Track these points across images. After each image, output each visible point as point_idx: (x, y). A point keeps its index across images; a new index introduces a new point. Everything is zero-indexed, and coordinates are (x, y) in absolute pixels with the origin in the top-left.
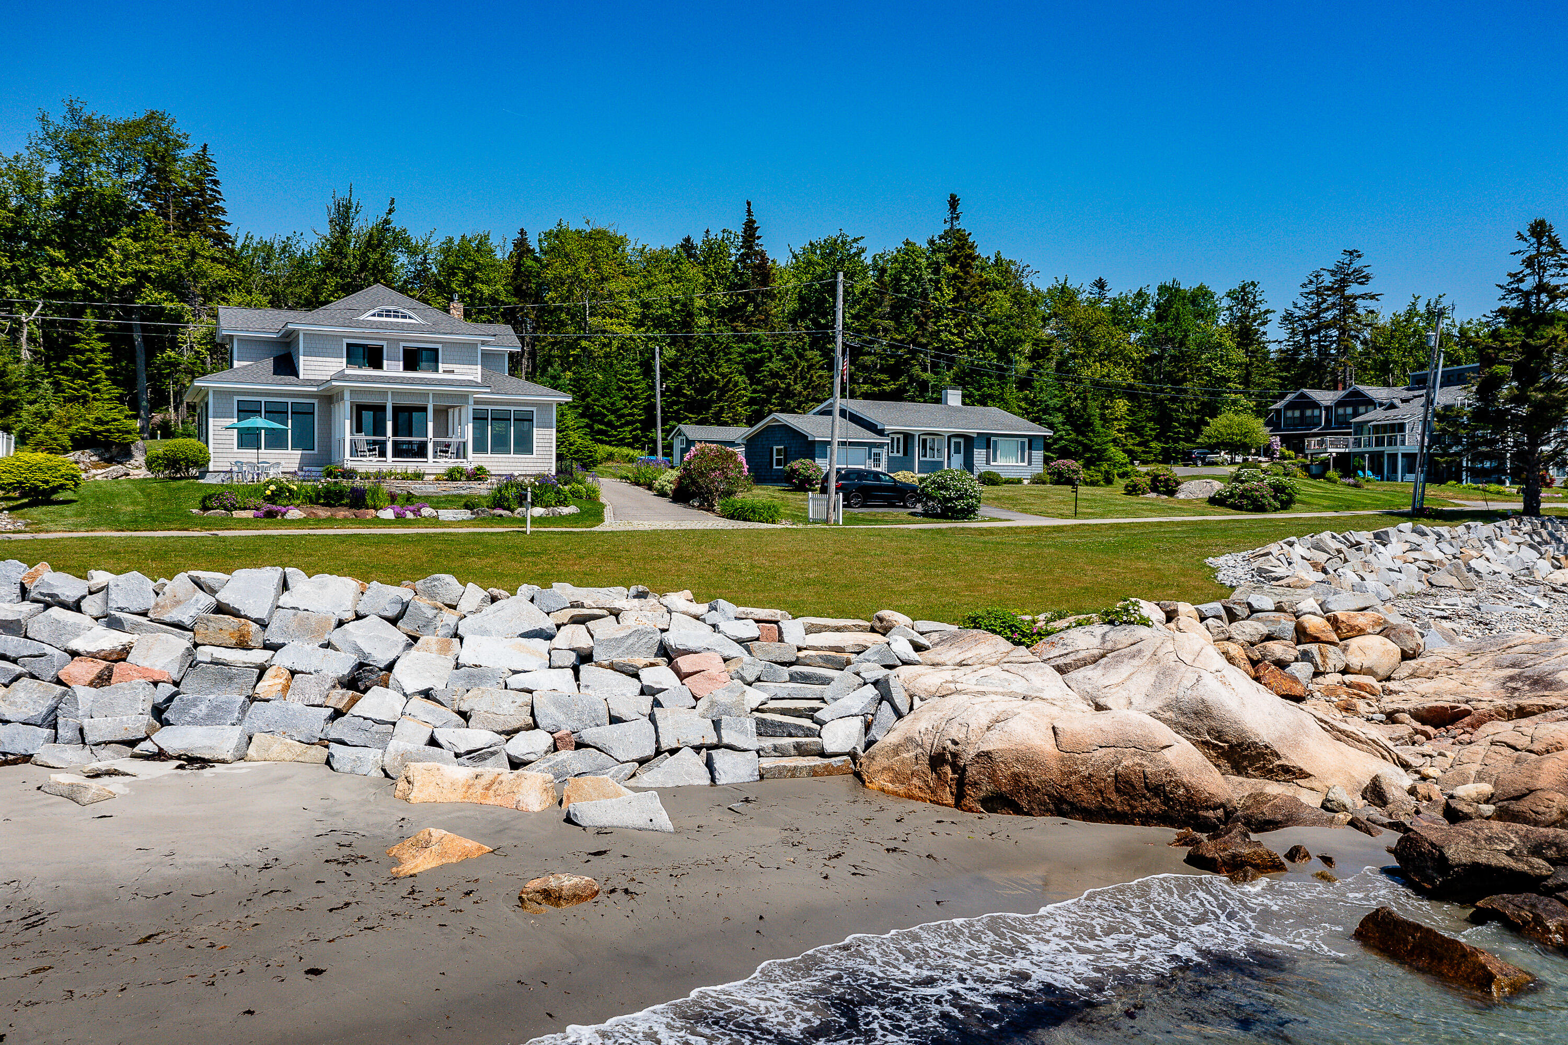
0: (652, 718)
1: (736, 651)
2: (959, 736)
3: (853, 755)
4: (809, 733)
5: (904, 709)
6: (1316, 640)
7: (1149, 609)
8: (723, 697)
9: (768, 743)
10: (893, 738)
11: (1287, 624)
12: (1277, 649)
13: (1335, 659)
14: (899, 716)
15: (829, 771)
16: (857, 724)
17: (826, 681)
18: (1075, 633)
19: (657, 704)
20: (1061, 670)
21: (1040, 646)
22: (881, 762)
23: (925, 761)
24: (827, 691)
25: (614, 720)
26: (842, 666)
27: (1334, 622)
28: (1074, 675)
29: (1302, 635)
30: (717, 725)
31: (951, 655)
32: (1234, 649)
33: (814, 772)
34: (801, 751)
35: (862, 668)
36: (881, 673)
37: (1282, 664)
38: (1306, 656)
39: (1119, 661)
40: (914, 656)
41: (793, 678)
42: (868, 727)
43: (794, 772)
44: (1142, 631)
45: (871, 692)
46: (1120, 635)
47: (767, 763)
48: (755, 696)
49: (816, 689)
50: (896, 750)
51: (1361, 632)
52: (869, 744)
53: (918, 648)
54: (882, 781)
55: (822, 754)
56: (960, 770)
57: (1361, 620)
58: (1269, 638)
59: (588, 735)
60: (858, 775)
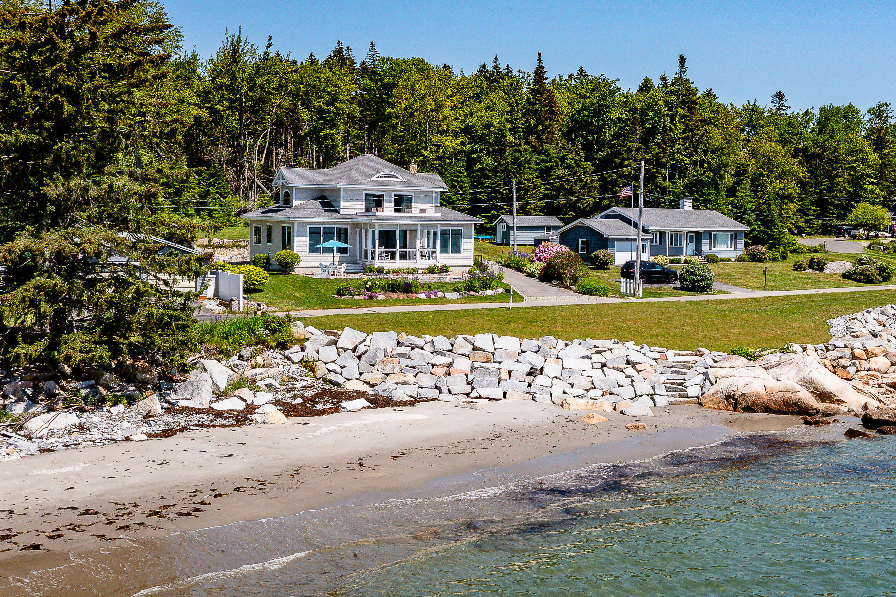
0: (632, 385)
1: (653, 363)
2: (735, 389)
3: (698, 397)
4: (682, 390)
5: (714, 382)
6: (858, 358)
7: (797, 347)
8: (654, 379)
9: (670, 394)
10: (712, 391)
11: (848, 352)
12: (843, 362)
13: (865, 365)
14: (712, 384)
15: (690, 402)
16: (698, 387)
17: (686, 373)
18: (771, 356)
19: (632, 381)
20: (766, 369)
21: (758, 361)
22: (708, 399)
23: (723, 399)
24: (686, 377)
25: (620, 386)
26: (690, 368)
27: (866, 352)
28: (770, 370)
29: (854, 357)
30: (653, 387)
31: (727, 364)
32: (827, 362)
33: (686, 403)
34: (680, 396)
35: (698, 368)
36: (705, 370)
37: (844, 367)
38: (854, 364)
39: (785, 366)
40: (714, 364)
41: (673, 372)
42: (702, 388)
43: (679, 403)
44: (793, 355)
45: (702, 377)
46: (786, 357)
47: (671, 400)
48: (663, 378)
49: (682, 376)
50: (713, 395)
51: (876, 355)
52: (702, 394)
53: (715, 361)
54: (710, 404)
55: (688, 397)
56: (736, 400)
57: (876, 351)
58: (841, 357)
59: (614, 391)
60: (700, 404)
